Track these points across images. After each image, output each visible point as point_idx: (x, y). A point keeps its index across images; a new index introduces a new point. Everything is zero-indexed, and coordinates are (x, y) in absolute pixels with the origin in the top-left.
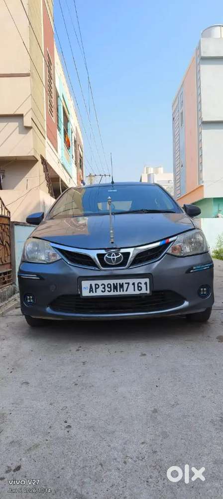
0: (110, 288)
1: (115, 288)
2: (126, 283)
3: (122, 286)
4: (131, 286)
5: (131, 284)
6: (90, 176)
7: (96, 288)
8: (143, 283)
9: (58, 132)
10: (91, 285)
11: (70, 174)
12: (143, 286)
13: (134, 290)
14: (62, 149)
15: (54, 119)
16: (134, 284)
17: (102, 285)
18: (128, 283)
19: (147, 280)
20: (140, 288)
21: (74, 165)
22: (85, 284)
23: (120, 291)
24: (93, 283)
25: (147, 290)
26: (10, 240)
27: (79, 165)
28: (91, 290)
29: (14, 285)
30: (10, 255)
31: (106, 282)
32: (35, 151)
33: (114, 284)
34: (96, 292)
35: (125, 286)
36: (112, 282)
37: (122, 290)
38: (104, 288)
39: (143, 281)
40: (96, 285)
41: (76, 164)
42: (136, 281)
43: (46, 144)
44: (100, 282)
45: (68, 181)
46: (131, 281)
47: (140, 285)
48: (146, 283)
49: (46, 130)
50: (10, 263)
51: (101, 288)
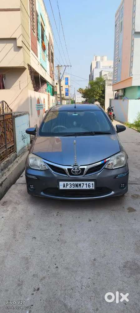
0: (74, 185)
1: (77, 186)
2: (82, 184)
3: (80, 185)
4: (85, 185)
5: (85, 184)
6: (58, 66)
7: (67, 186)
8: (91, 184)
9: (38, 42)
10: (64, 184)
11: (46, 69)
12: (91, 185)
13: (87, 187)
14: (40, 54)
15: (35, 34)
16: (86, 184)
17: (70, 184)
18: (84, 184)
19: (93, 182)
20: (89, 186)
21: (48, 61)
22: (61, 184)
23: (79, 187)
24: (65, 183)
25: (93, 187)
26: (12, 127)
27: (51, 61)
28: (64, 186)
29: (16, 153)
30: (13, 136)
31: (72, 183)
32: (24, 62)
33: (76, 184)
34: (67, 187)
35: (82, 185)
36: (75, 183)
37: (80, 187)
38: (71, 186)
39: (91, 183)
40: (67, 184)
41: (49, 60)
42: (88, 183)
43: (31, 55)
44: (69, 183)
45: (44, 74)
46: (85, 183)
47: (89, 185)
48: (93, 184)
49: (30, 45)
50: (13, 141)
51: (69, 185)
